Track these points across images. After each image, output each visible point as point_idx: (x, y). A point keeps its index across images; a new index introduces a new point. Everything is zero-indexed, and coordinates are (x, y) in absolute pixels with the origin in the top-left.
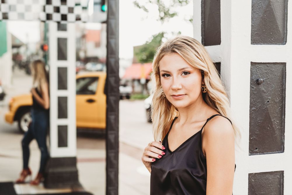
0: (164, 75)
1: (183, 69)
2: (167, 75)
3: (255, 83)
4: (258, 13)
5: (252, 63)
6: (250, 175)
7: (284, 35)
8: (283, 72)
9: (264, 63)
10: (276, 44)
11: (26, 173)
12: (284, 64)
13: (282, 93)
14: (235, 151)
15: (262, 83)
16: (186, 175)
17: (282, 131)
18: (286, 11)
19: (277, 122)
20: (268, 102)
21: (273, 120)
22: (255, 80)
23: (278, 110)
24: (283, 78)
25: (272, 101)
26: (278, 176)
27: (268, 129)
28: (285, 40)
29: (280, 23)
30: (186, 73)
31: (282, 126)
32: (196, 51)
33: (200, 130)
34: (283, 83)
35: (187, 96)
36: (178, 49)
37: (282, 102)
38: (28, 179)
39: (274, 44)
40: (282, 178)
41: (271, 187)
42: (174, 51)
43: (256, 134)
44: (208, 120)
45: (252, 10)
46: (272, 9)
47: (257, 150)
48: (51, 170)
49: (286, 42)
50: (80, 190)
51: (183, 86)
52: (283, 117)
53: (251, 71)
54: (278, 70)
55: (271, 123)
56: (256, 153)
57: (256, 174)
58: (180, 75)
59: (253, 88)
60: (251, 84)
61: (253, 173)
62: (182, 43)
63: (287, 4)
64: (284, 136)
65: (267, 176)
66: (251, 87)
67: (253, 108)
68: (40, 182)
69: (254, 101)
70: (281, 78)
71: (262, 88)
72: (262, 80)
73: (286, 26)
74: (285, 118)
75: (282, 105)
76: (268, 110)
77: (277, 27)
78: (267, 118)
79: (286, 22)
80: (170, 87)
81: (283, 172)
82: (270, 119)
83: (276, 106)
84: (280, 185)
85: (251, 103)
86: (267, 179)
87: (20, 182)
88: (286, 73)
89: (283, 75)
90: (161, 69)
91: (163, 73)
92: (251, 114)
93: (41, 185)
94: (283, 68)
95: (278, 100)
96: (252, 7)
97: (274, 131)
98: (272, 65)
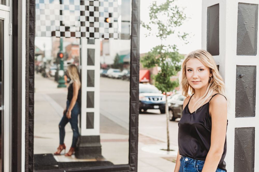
0: (188, 70)
1: (200, 67)
2: (190, 70)
3: (239, 77)
4: (240, 37)
5: (237, 66)
6: (236, 128)
7: (255, 50)
8: (254, 71)
9: (244, 66)
10: (251, 55)
11: (62, 148)
12: (255, 67)
13: (254, 83)
14: (228, 113)
15: (242, 77)
16: (200, 126)
17: (254, 104)
18: (256, 37)
19: (251, 100)
20: (246, 88)
21: (249, 98)
22: (239, 75)
23: (251, 93)
24: (254, 75)
25: (248, 87)
26: (252, 130)
27: (246, 103)
28: (256, 53)
29: (253, 43)
30: (201, 70)
31: (254, 102)
32: (208, 58)
33: (208, 102)
34: (255, 77)
35: (201, 82)
36: (198, 56)
37: (254, 88)
38: (63, 152)
39: (249, 55)
40: (254, 131)
41: (248, 136)
42: (196, 57)
43: (239, 106)
44: (213, 96)
45: (237, 36)
46: (249, 36)
47: (240, 115)
48: (81, 145)
49: (256, 54)
50: (102, 160)
51: (199, 76)
52: (255, 96)
53: (236, 70)
54: (252, 70)
55: (248, 100)
56: (239, 116)
57: (239, 128)
58: (198, 71)
59: (238, 80)
60: (236, 77)
61: (237, 128)
62: (200, 53)
63: (257, 33)
64: (255, 107)
65: (245, 130)
66: (236, 79)
67: (238, 91)
68: (72, 154)
69: (238, 87)
70: (253, 74)
71: (243, 79)
72: (243, 75)
73: (256, 45)
74: (255, 97)
75: (254, 90)
76: (246, 92)
77: (251, 45)
78: (246, 97)
79: (256, 43)
80: (192, 77)
81: (254, 128)
82: (247, 97)
83: (250, 90)
84: (253, 135)
85: (236, 88)
86: (245, 131)
87: (57, 154)
88: (256, 71)
89: (255, 73)
90: (187, 67)
91: (188, 69)
92: (236, 94)
93: (73, 156)
94: (254, 69)
95: (251, 87)
96: (237, 34)
97: (249, 104)
98: (248, 67)
